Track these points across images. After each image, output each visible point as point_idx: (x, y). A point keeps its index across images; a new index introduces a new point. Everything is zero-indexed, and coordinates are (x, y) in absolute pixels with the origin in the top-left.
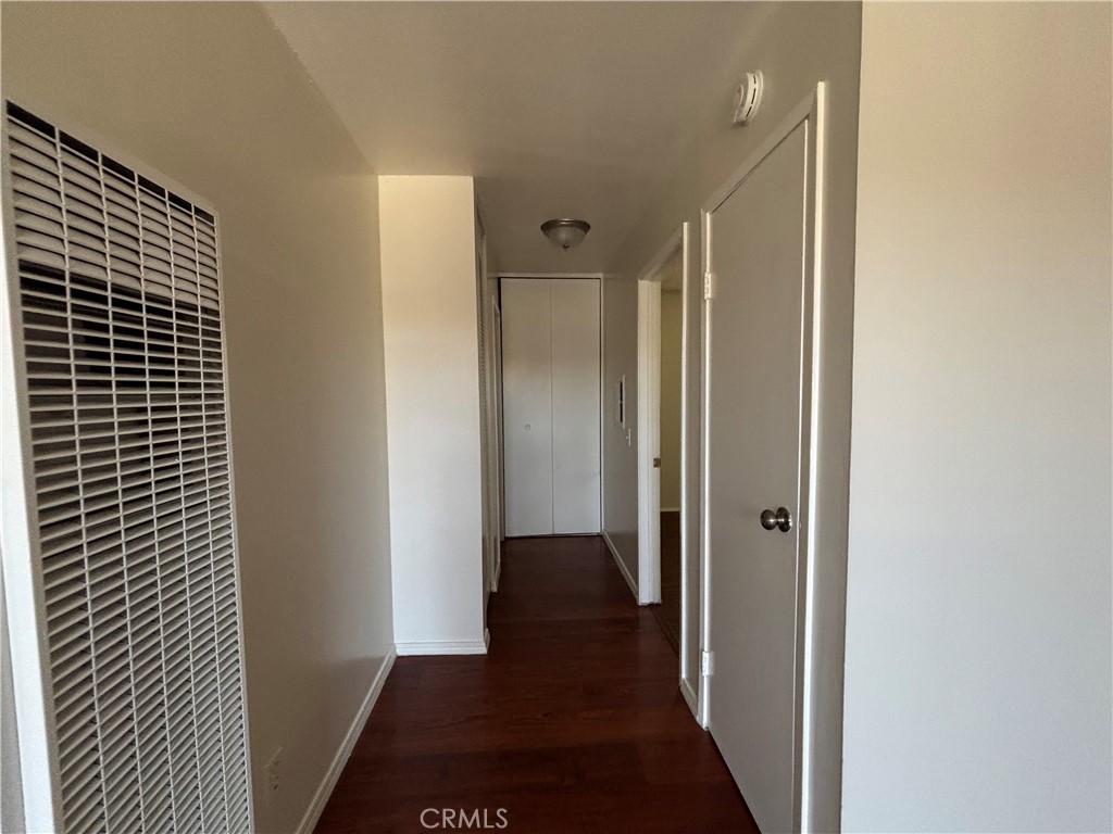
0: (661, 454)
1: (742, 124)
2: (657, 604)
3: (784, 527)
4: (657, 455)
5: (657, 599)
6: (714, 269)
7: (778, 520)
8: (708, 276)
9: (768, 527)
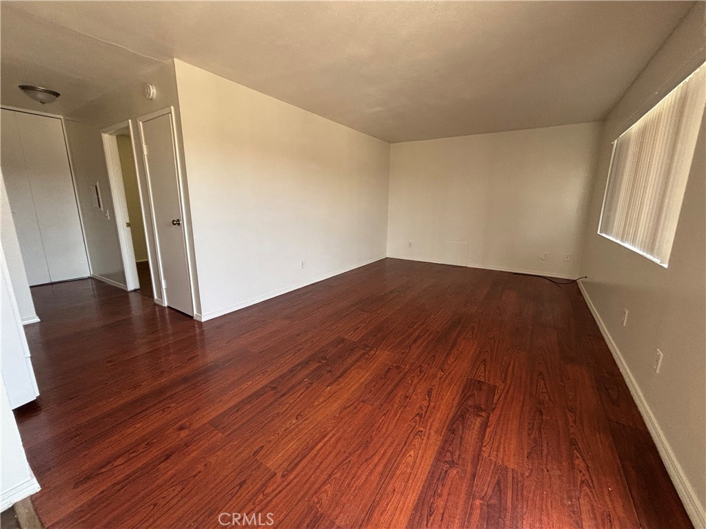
0: (130, 219)
1: (151, 99)
2: (138, 289)
3: (179, 224)
4: (128, 221)
5: (138, 287)
6: (146, 144)
7: (177, 223)
8: (144, 147)
9: (174, 224)
